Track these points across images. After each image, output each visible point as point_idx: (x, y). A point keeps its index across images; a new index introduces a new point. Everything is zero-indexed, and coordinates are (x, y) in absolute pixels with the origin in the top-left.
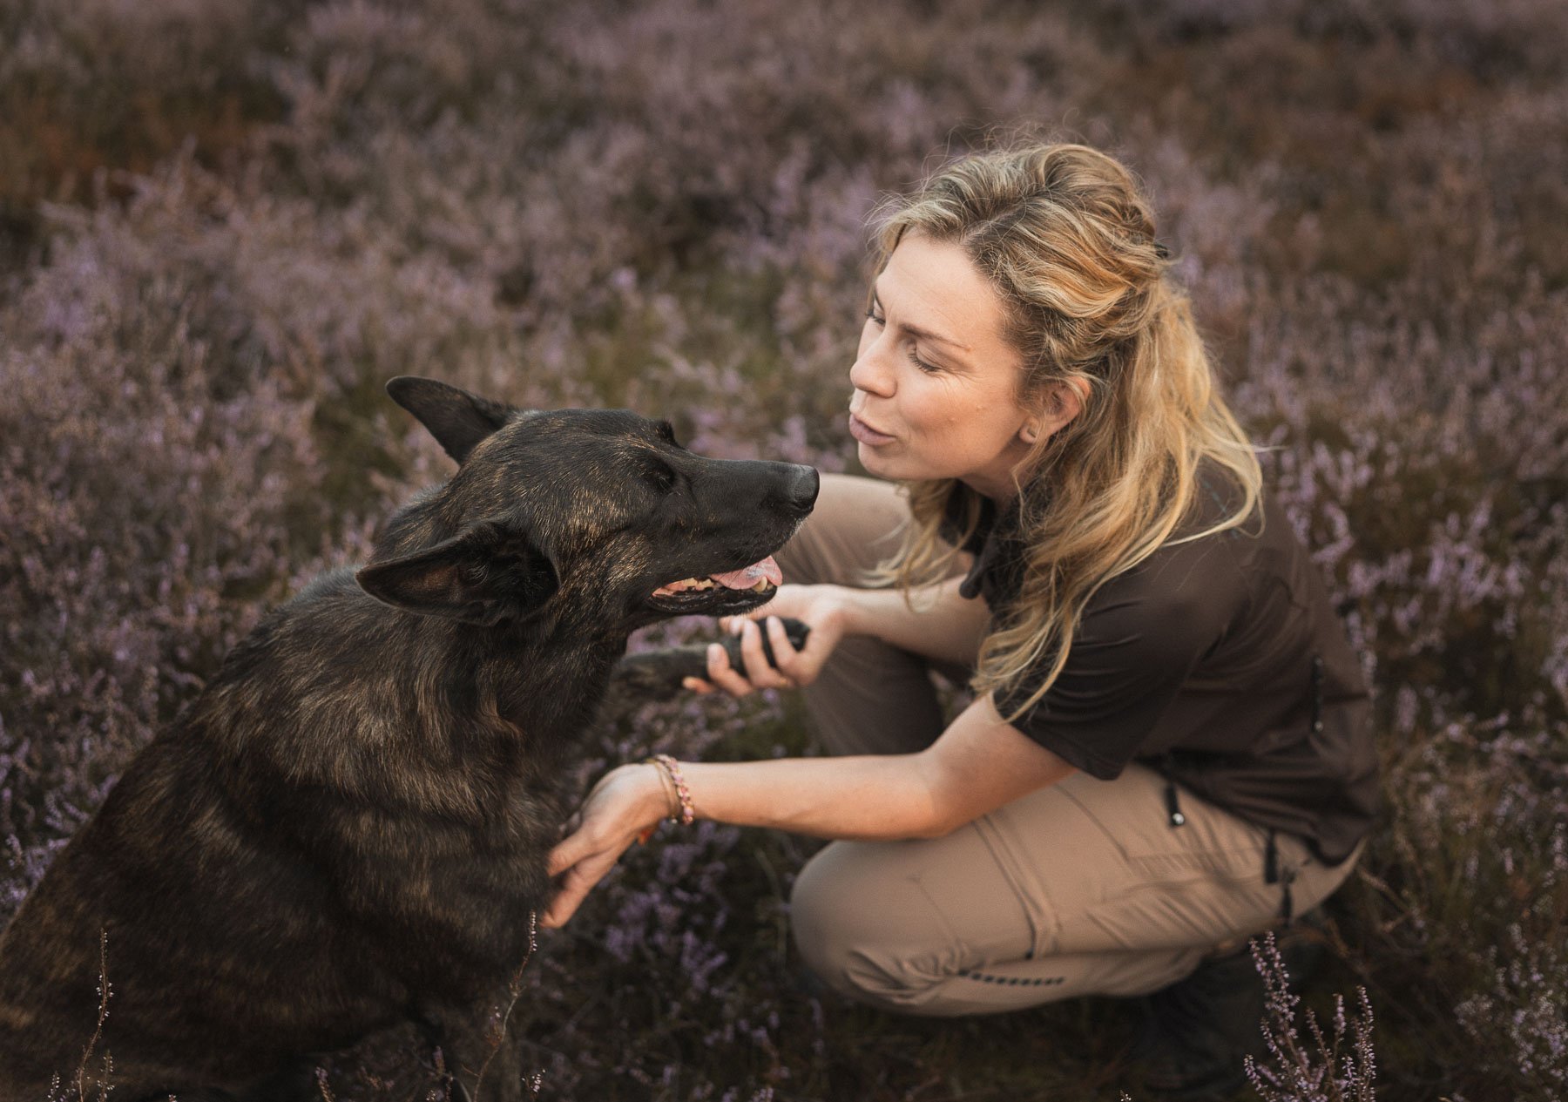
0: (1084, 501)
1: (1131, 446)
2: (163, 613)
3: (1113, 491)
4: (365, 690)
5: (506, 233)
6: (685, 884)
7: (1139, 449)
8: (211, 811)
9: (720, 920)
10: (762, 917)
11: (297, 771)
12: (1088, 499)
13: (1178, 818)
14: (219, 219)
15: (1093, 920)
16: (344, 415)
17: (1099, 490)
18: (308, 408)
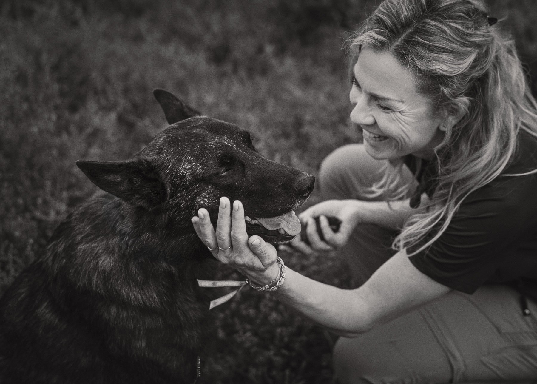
0: (469, 154)
1: (491, 126)
2: (38, 214)
3: (484, 148)
4: (104, 242)
5: (216, 27)
6: (287, 347)
7: (495, 126)
8: (45, 305)
9: (304, 364)
10: (324, 363)
11: (80, 284)
12: (471, 154)
13: (527, 312)
14: (75, 24)
15: (483, 363)
16: (132, 118)
17: (477, 149)
18: (113, 116)
